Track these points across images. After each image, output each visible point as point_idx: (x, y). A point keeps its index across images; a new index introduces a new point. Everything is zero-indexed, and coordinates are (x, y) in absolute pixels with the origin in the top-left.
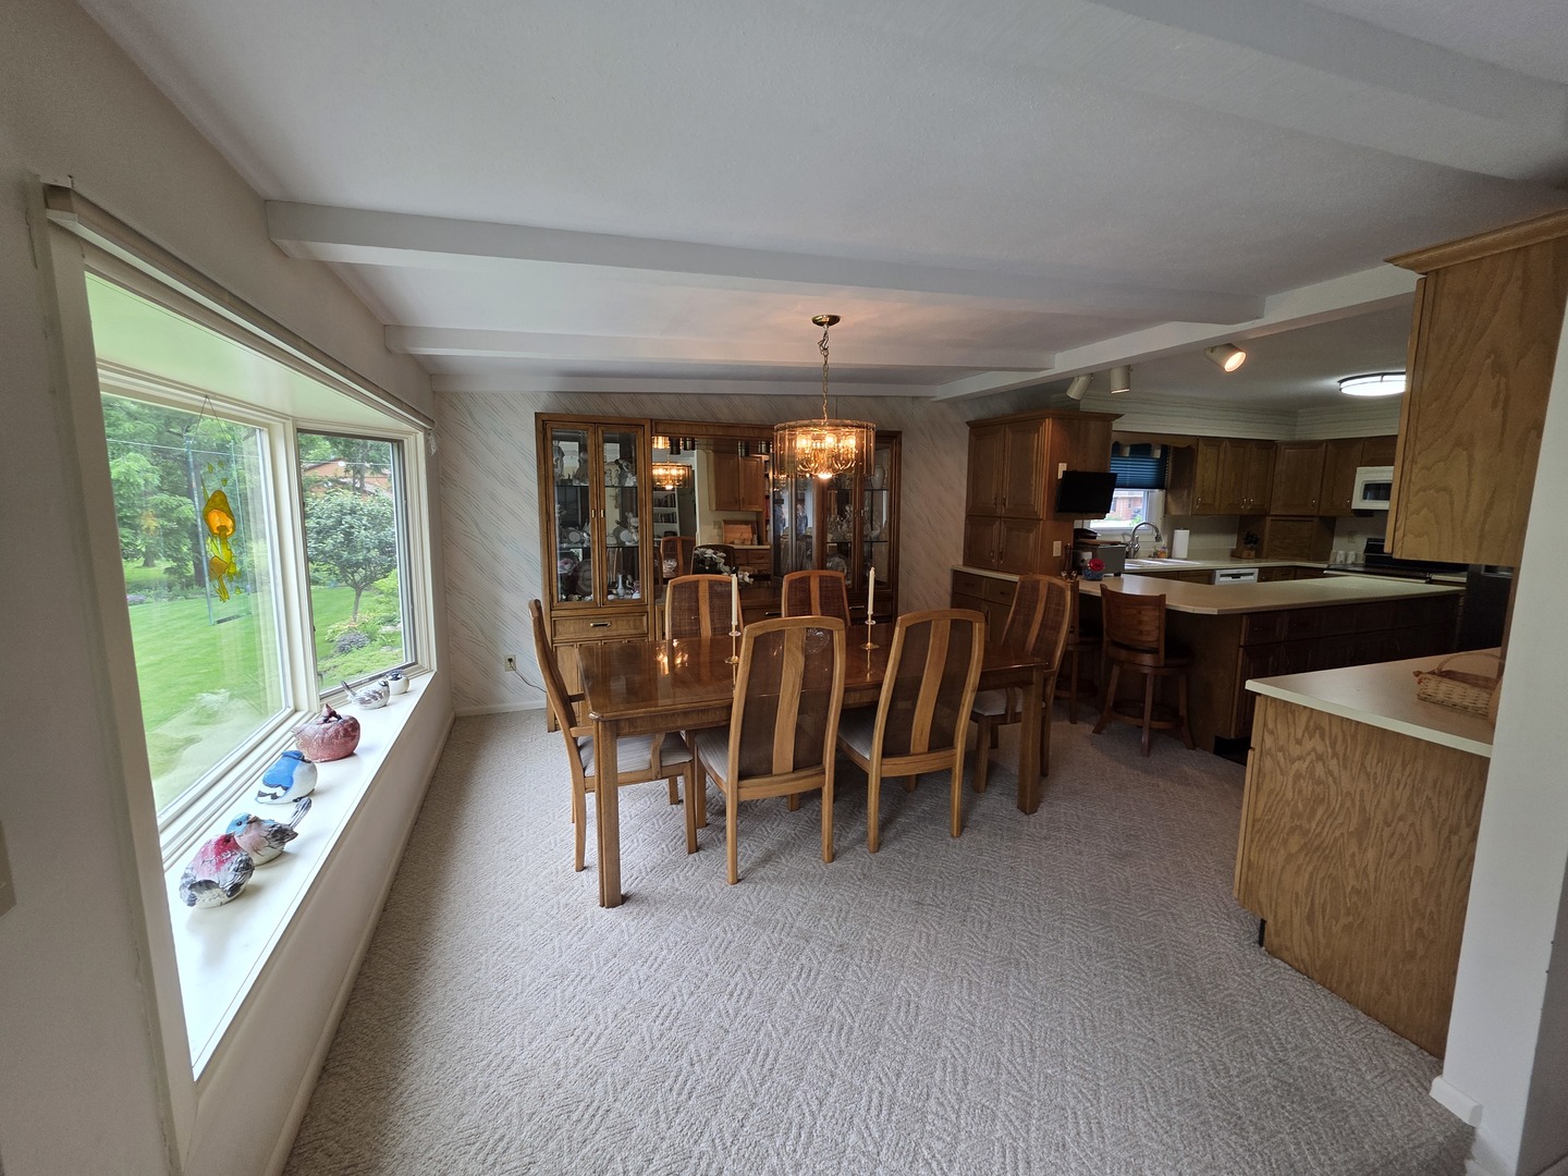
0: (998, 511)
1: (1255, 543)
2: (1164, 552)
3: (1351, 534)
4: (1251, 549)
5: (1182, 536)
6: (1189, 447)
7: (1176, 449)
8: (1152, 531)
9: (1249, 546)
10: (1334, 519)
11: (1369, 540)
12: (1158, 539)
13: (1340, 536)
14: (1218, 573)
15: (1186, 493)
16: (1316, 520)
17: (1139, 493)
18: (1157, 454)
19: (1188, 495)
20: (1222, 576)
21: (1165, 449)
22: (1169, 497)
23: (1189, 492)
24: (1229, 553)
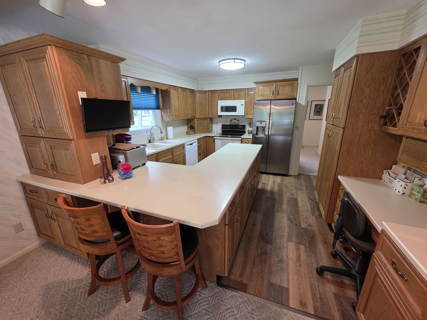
0: (39, 132)
1: (193, 129)
2: (165, 137)
3: (217, 123)
4: (193, 131)
5: (170, 129)
6: (167, 90)
7: (161, 90)
8: (158, 128)
9: (192, 130)
10: (212, 118)
11: (222, 125)
12: (161, 132)
13: (214, 124)
14: (186, 144)
15: (169, 111)
16: (208, 119)
17: (151, 112)
18: (154, 92)
19: (170, 112)
20: (187, 145)
21: (157, 90)
22: (162, 112)
23: (170, 110)
24: (186, 133)
